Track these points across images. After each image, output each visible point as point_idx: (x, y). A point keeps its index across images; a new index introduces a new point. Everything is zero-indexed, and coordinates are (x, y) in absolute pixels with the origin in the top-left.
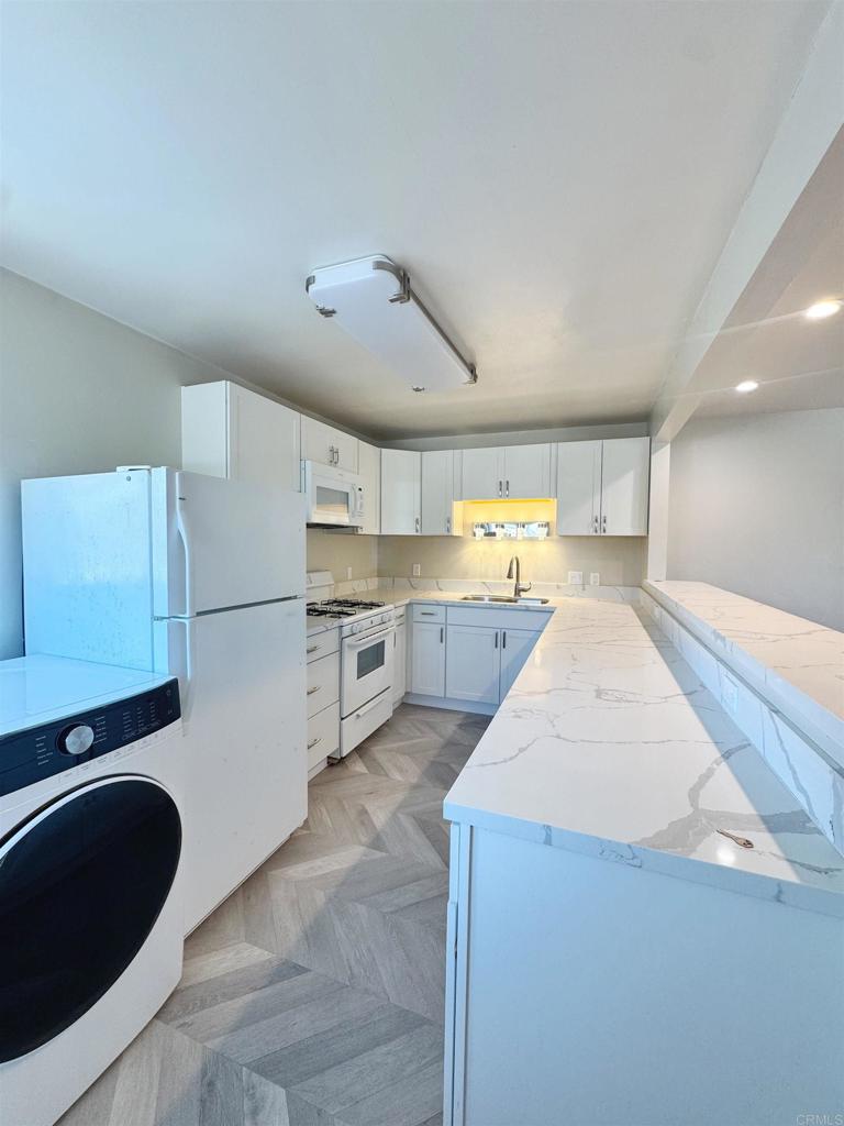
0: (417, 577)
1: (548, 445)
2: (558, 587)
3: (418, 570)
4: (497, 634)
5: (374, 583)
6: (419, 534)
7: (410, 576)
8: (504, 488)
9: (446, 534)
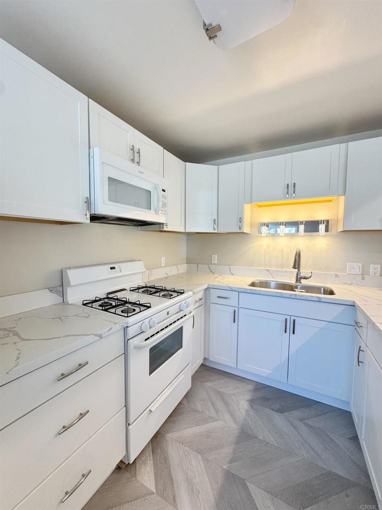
0: (215, 264)
1: (338, 145)
2: (337, 276)
3: (215, 259)
4: (286, 320)
5: (183, 268)
6: (216, 231)
7: (209, 263)
8: (291, 190)
9: (239, 231)
